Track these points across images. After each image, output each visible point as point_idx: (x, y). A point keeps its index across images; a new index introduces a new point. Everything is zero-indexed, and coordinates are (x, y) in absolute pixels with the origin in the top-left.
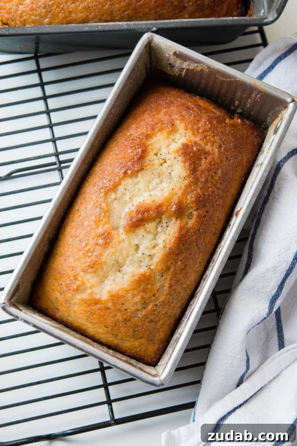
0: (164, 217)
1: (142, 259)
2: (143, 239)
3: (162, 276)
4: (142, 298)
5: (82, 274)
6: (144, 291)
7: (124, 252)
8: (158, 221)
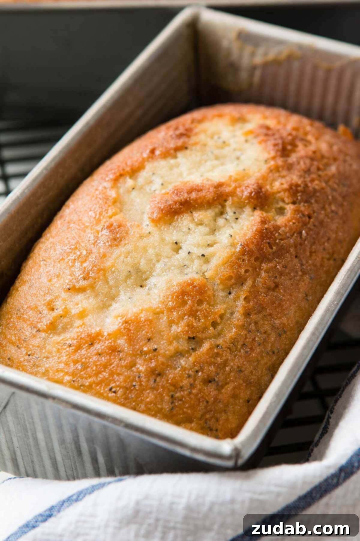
0: (229, 203)
1: (187, 262)
2: (189, 233)
3: (230, 293)
4: (190, 326)
5: (64, 295)
6: (193, 313)
7: (151, 251)
8: (217, 210)
